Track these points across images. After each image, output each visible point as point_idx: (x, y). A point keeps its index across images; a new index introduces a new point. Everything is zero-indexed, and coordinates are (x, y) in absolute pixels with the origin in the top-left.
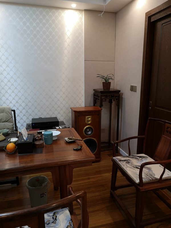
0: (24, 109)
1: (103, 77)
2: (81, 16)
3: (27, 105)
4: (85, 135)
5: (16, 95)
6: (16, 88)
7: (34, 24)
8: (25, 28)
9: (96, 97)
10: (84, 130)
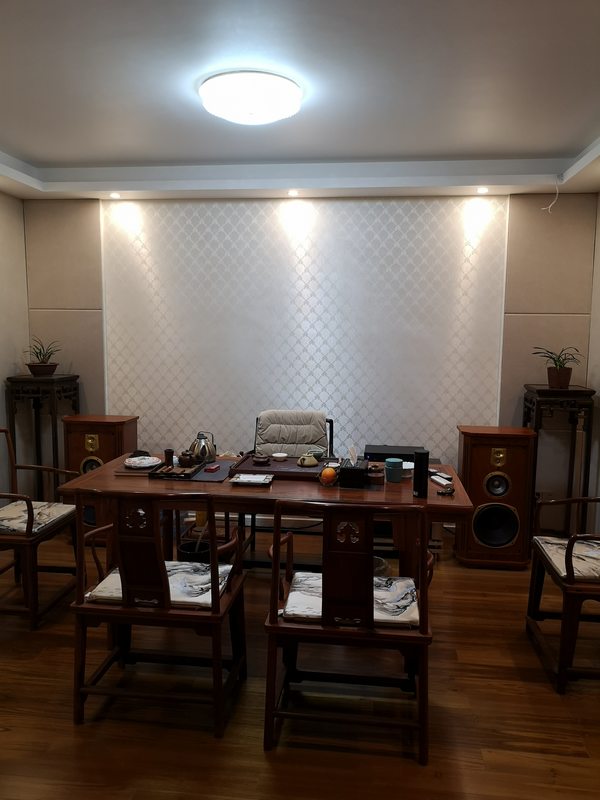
0: (350, 421)
1: (550, 355)
2: (500, 208)
3: (357, 414)
4: (489, 495)
5: (337, 390)
6: (338, 374)
7: (391, 236)
8: (369, 245)
9: (528, 404)
10: (485, 482)
